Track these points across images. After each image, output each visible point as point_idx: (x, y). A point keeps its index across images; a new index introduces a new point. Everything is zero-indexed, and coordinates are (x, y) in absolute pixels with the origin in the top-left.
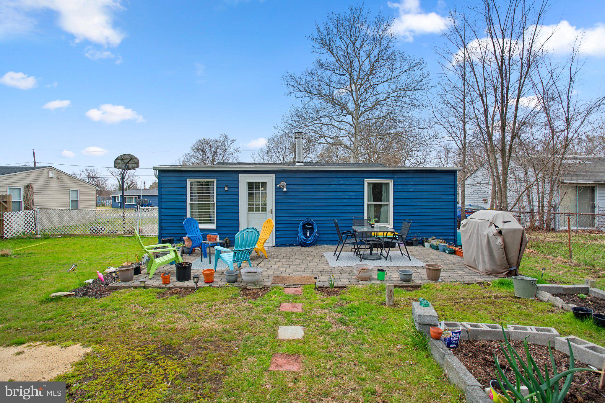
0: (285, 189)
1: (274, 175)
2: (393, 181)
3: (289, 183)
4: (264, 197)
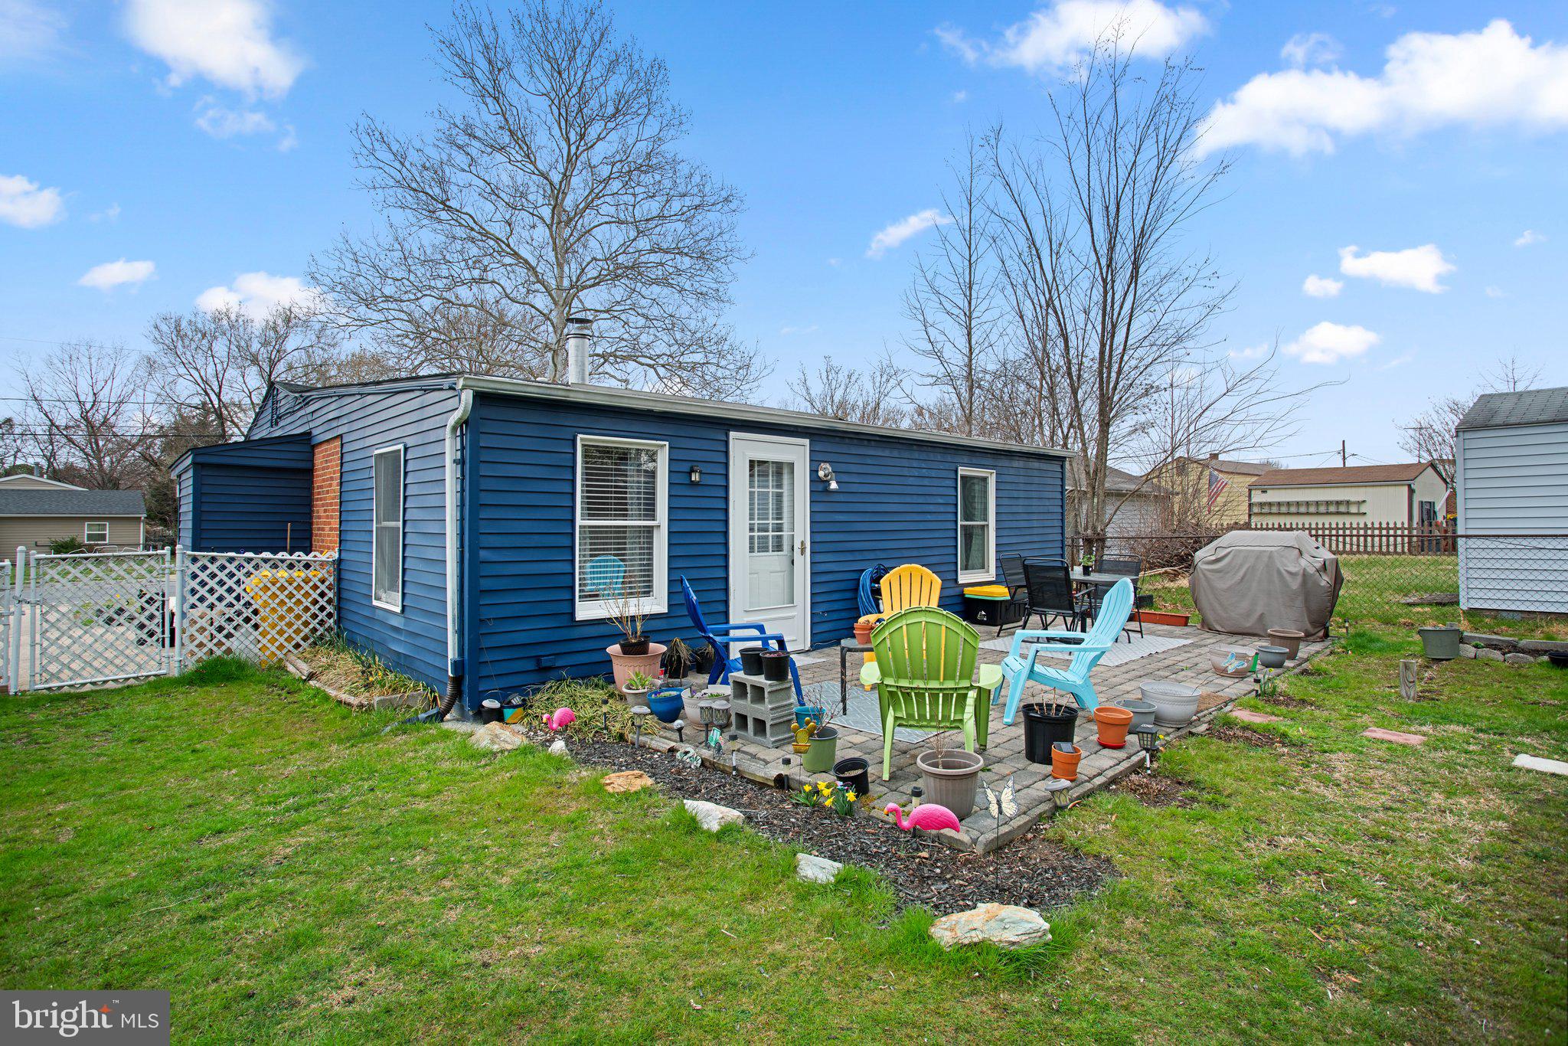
0: (834, 485)
1: (807, 442)
2: (994, 475)
3: (842, 467)
4: (781, 505)
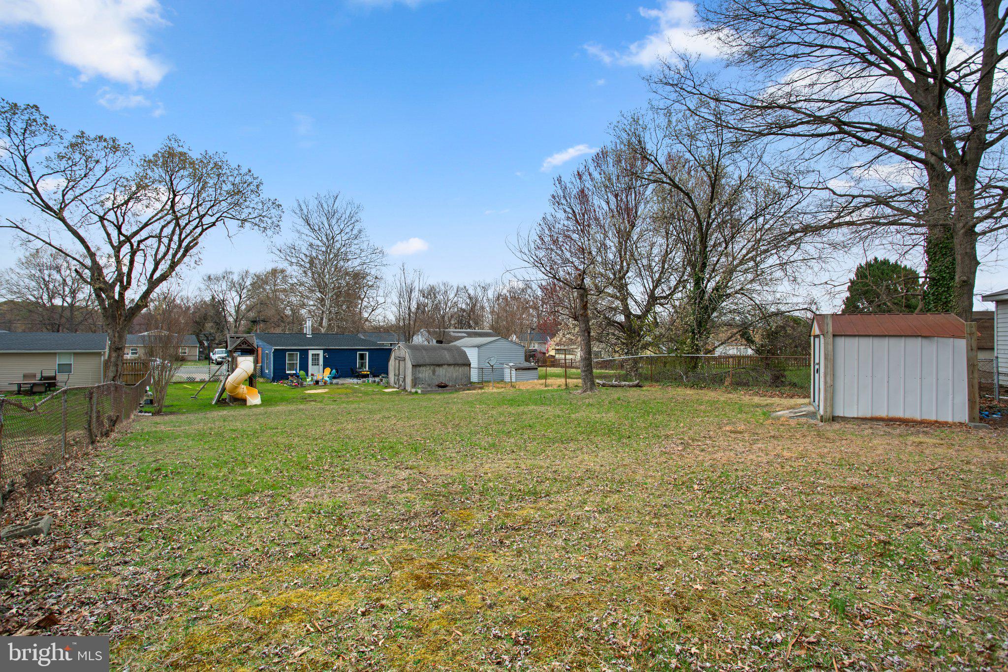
0: (327, 357)
1: (322, 351)
2: (368, 353)
4: (318, 359)
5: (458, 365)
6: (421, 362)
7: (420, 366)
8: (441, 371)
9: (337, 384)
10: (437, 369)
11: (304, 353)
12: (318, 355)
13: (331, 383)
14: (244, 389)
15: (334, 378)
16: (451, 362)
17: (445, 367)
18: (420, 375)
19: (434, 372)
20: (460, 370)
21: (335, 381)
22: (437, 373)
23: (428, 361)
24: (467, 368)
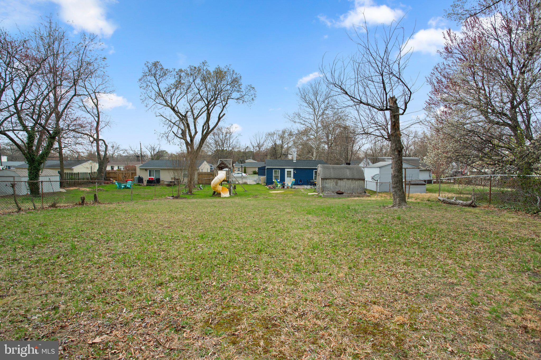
0: (296, 172)
1: (293, 169)
4: (291, 174)
5: (355, 179)
6: (327, 177)
7: (326, 179)
8: (341, 183)
9: (294, 188)
10: (339, 181)
11: (283, 170)
12: (291, 171)
13: (291, 188)
14: (220, 188)
15: (294, 185)
16: (350, 177)
17: (345, 180)
18: (327, 185)
19: (337, 184)
20: (357, 183)
21: (294, 187)
22: (339, 184)
23: (332, 176)
24: (361, 182)
